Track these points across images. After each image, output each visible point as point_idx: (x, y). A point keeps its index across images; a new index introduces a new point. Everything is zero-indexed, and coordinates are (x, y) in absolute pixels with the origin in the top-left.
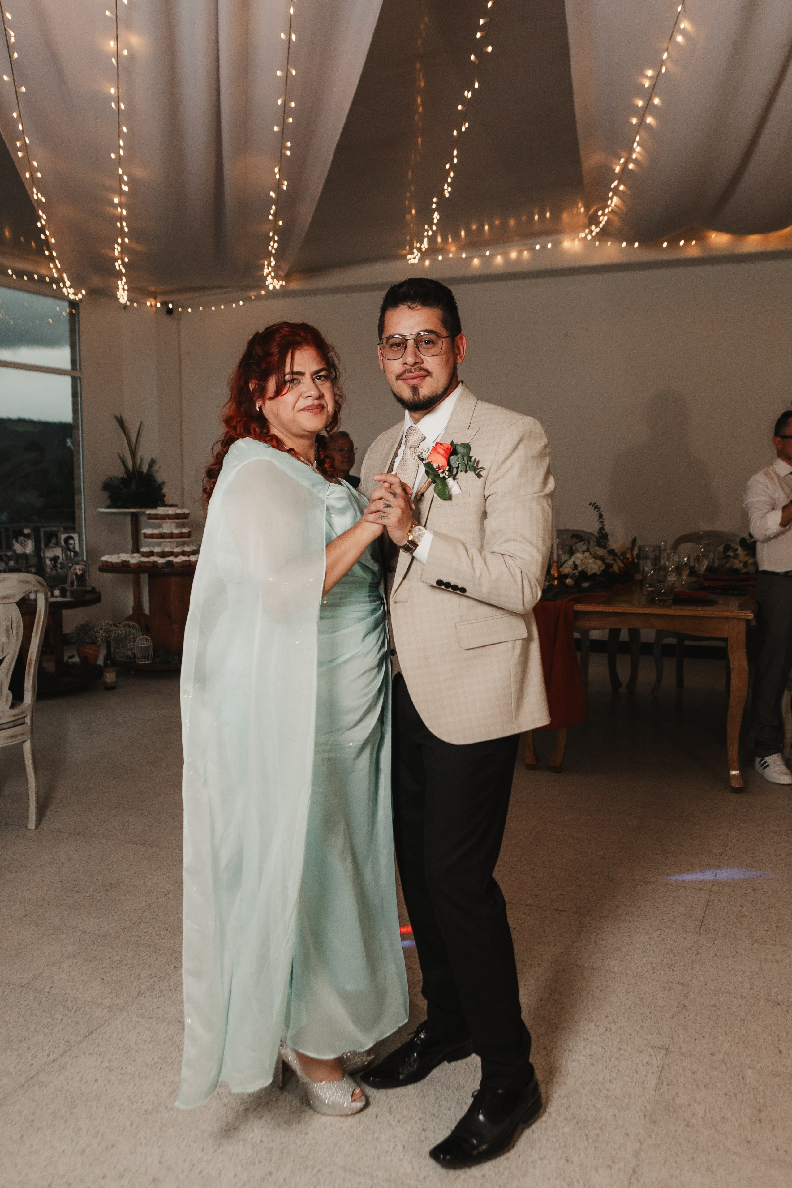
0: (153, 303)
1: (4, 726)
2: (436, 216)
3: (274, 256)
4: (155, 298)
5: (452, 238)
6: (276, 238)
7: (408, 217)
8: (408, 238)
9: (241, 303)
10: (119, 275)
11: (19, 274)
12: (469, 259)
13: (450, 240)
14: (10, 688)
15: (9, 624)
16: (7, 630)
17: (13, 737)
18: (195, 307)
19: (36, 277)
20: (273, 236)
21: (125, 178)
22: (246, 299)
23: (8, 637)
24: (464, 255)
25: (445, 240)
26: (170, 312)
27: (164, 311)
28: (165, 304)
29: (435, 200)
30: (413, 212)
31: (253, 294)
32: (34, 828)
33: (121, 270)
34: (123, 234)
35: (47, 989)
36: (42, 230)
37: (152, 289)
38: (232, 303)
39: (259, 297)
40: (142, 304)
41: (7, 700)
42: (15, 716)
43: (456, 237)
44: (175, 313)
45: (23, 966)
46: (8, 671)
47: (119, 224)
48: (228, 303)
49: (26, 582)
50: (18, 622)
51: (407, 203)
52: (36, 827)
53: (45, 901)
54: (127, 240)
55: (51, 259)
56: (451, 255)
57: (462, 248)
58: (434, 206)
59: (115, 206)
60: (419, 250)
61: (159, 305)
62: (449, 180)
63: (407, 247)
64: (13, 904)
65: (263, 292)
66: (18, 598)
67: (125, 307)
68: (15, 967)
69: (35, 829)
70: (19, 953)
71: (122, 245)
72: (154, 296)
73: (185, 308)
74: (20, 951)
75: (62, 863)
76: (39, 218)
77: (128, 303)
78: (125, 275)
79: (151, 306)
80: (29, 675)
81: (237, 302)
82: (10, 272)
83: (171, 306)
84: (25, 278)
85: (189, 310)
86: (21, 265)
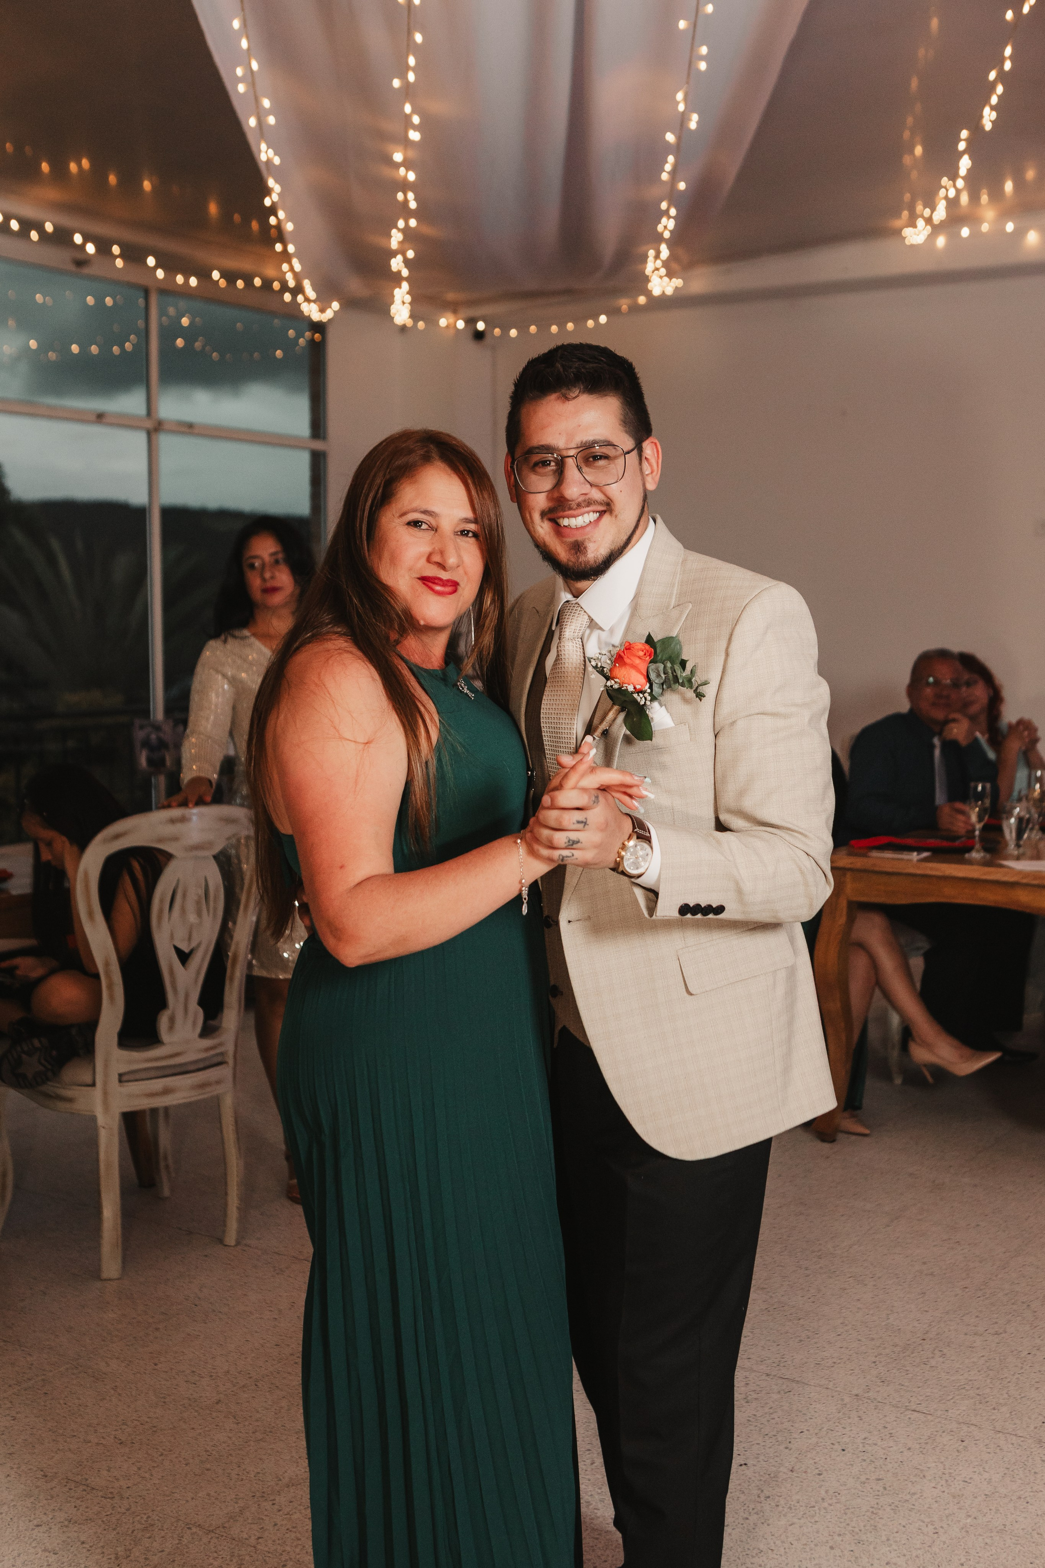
0: (451, 320)
1: (192, 1068)
2: (965, 164)
3: (667, 242)
4: (455, 312)
5: (990, 195)
6: (673, 212)
7: (907, 160)
8: (907, 197)
9: (603, 319)
10: (397, 279)
11: (230, 276)
12: (1020, 233)
13: (984, 198)
14: (201, 1003)
15: (201, 892)
16: (198, 903)
17: (202, 1086)
18: (523, 328)
19: (257, 282)
20: (668, 210)
21: (416, 120)
22: (614, 312)
23: (199, 914)
24: (1010, 227)
25: (974, 198)
26: (479, 336)
27: (469, 334)
28: (471, 322)
29: (964, 134)
30: (919, 150)
31: (624, 304)
32: (233, 1243)
33: (399, 272)
34: (408, 213)
35: (253, 1540)
36: (273, 210)
37: (451, 296)
38: (588, 318)
39: (635, 309)
40: (432, 322)
41: (194, 1023)
42: (207, 1050)
43: (997, 194)
44: (488, 339)
45: (212, 1493)
46: (198, 973)
47: (400, 196)
48: (580, 319)
49: (230, 821)
50: (217, 890)
51: (907, 134)
52: (238, 1243)
53: (250, 1378)
54: (413, 223)
55: (286, 256)
56: (985, 227)
57: (1005, 214)
58: (962, 146)
59: (397, 166)
60: (929, 221)
61: (461, 324)
62: (994, 100)
63: (905, 214)
64: (198, 1378)
65: (642, 300)
66: (216, 850)
67: (403, 328)
68: (200, 1495)
69: (236, 1245)
70: (208, 1470)
71: (406, 231)
72: (454, 308)
73: (505, 331)
74: (208, 1466)
75: (280, 1311)
76: (268, 192)
77: (409, 323)
78: (407, 279)
79: (447, 327)
80: (232, 979)
81: (596, 318)
82: (216, 275)
83: (481, 326)
84: (240, 284)
85: (513, 333)
86: (234, 263)
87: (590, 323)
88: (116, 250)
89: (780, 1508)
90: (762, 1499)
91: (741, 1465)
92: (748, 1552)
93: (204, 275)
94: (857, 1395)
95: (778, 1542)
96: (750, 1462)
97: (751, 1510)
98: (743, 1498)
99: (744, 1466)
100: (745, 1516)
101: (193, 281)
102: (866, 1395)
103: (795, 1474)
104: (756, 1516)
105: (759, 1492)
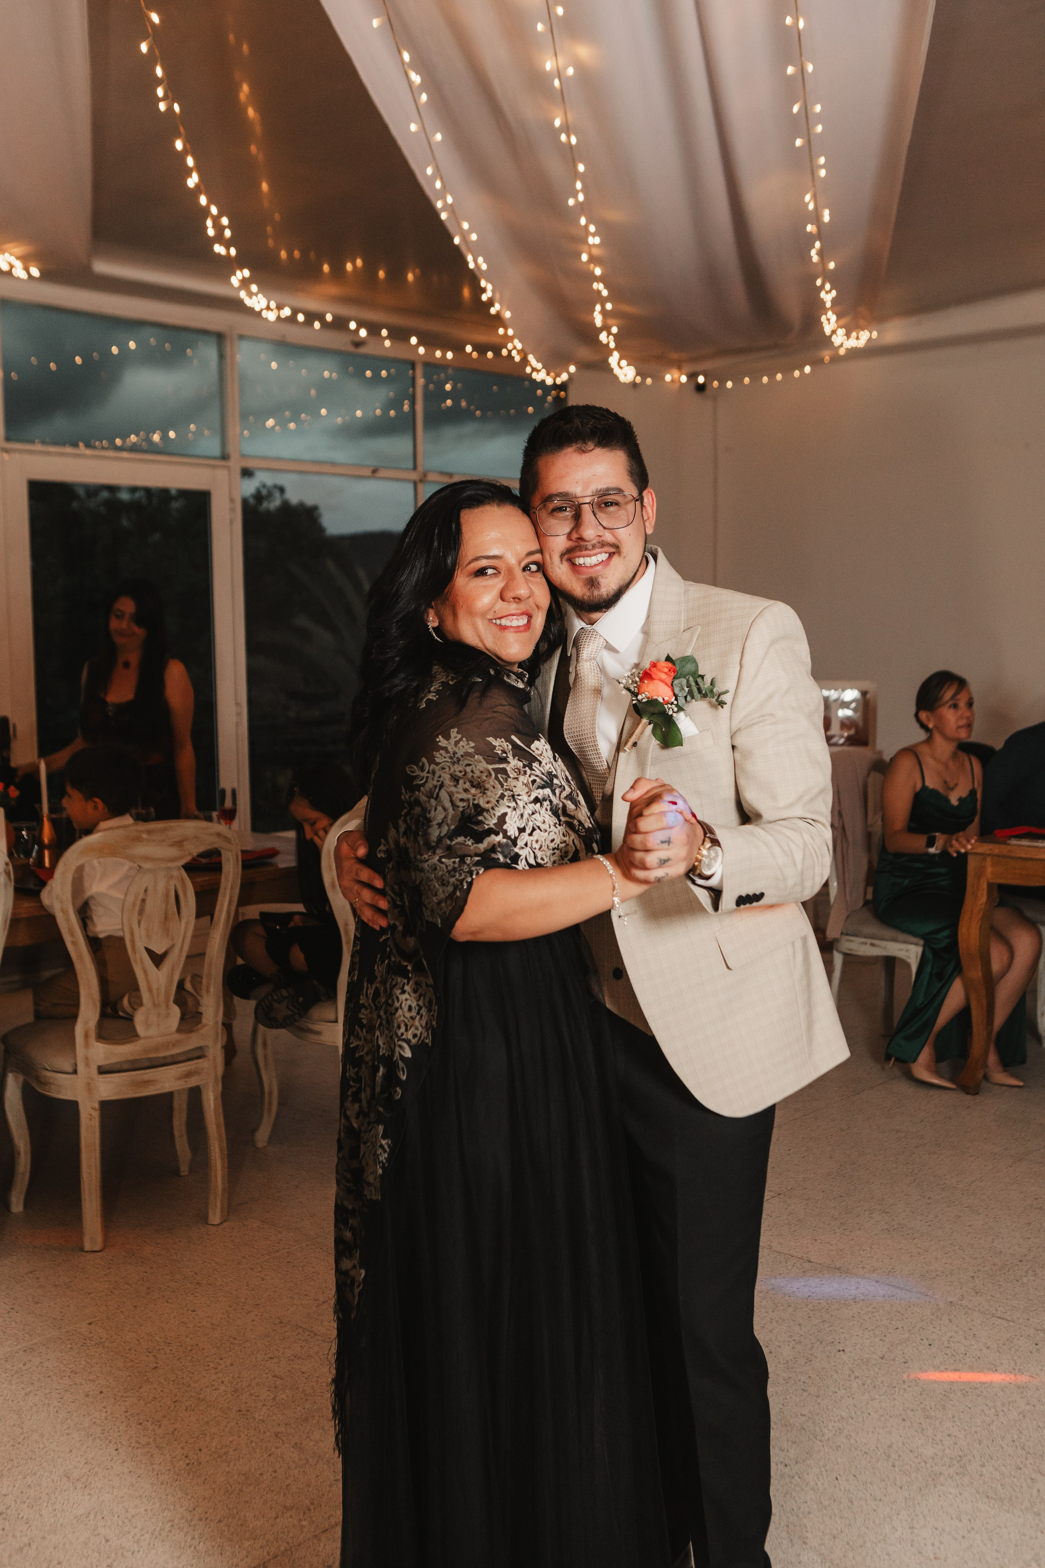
0: (676, 376)
4: (679, 368)
9: (807, 369)
10: (608, 349)
11: (481, 349)
18: (738, 381)
19: (505, 352)
22: (816, 363)
26: (701, 388)
27: (692, 387)
28: (692, 376)
31: (825, 356)
36: (490, 303)
37: (674, 355)
38: (794, 369)
39: (840, 358)
40: (658, 378)
44: (708, 391)
48: (787, 370)
54: (609, 306)
59: (586, 263)
61: (684, 379)
65: (841, 352)
67: (634, 385)
71: (605, 313)
72: (678, 365)
73: (722, 383)
76: (483, 290)
77: (638, 379)
79: (673, 381)
81: (801, 368)
82: (469, 349)
83: (701, 379)
84: (490, 355)
85: (729, 384)
86: (483, 338)
87: (797, 373)
88: (384, 332)
89: (866, 1386)
90: (852, 1377)
91: (839, 1351)
92: (832, 1418)
93: (458, 348)
94: (951, 1302)
95: (859, 1413)
96: (847, 1349)
97: (841, 1386)
98: (836, 1376)
99: (841, 1353)
100: (834, 1390)
101: (450, 355)
102: (960, 1302)
103: (884, 1361)
104: (844, 1391)
105: (850, 1373)
